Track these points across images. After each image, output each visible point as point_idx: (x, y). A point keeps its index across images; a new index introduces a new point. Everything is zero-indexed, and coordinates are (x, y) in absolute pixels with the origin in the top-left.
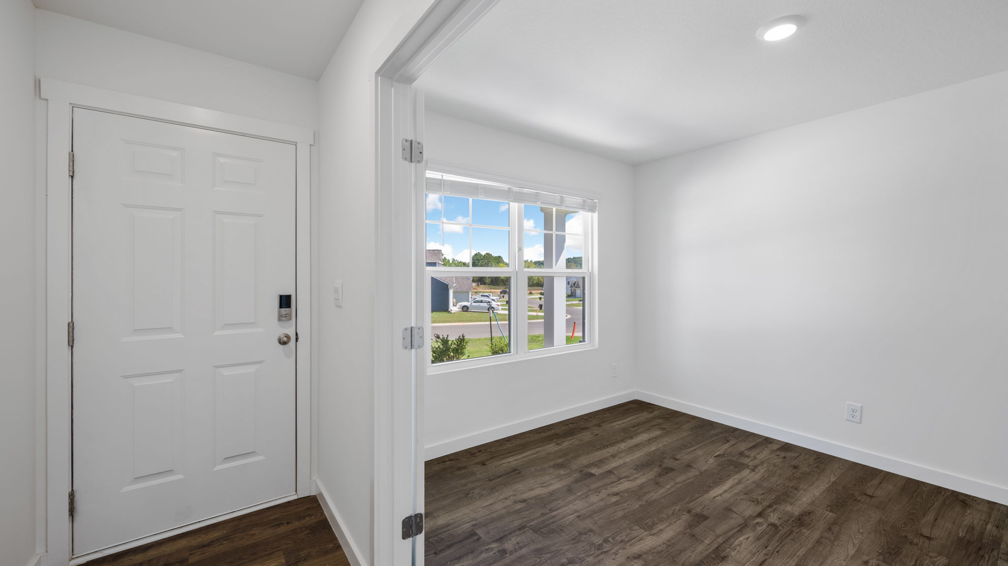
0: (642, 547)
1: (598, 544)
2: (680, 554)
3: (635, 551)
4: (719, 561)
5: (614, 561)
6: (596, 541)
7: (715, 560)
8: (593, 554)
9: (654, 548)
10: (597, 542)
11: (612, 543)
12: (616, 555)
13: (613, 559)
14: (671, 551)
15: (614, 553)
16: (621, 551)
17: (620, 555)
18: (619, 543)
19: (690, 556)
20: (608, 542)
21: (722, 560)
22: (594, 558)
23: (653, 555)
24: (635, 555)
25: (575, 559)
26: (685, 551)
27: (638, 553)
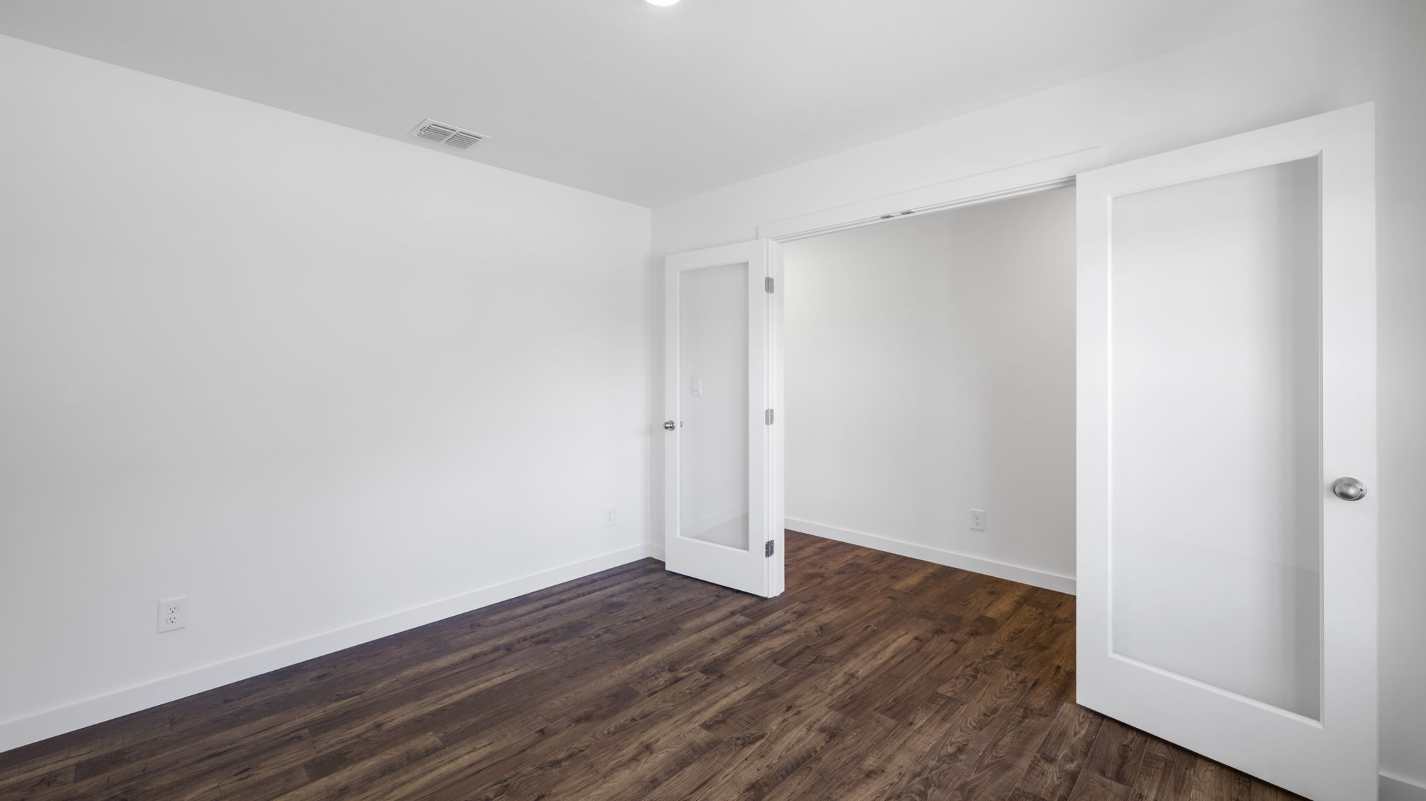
0: (868, 790)
1: (933, 788)
2: (812, 786)
3: (875, 782)
4: (760, 782)
5: (899, 764)
6: (936, 791)
7: (765, 783)
8: (932, 770)
9: (849, 791)
10: (934, 790)
11: (912, 793)
12: (900, 774)
13: (902, 767)
14: (824, 790)
15: (904, 776)
16: (896, 780)
17: (895, 774)
18: (901, 793)
19: (799, 784)
20: (918, 792)
21: (755, 784)
22: (927, 766)
23: (850, 780)
24: (874, 776)
25: (951, 761)
26: (805, 793)
27: (871, 781)
